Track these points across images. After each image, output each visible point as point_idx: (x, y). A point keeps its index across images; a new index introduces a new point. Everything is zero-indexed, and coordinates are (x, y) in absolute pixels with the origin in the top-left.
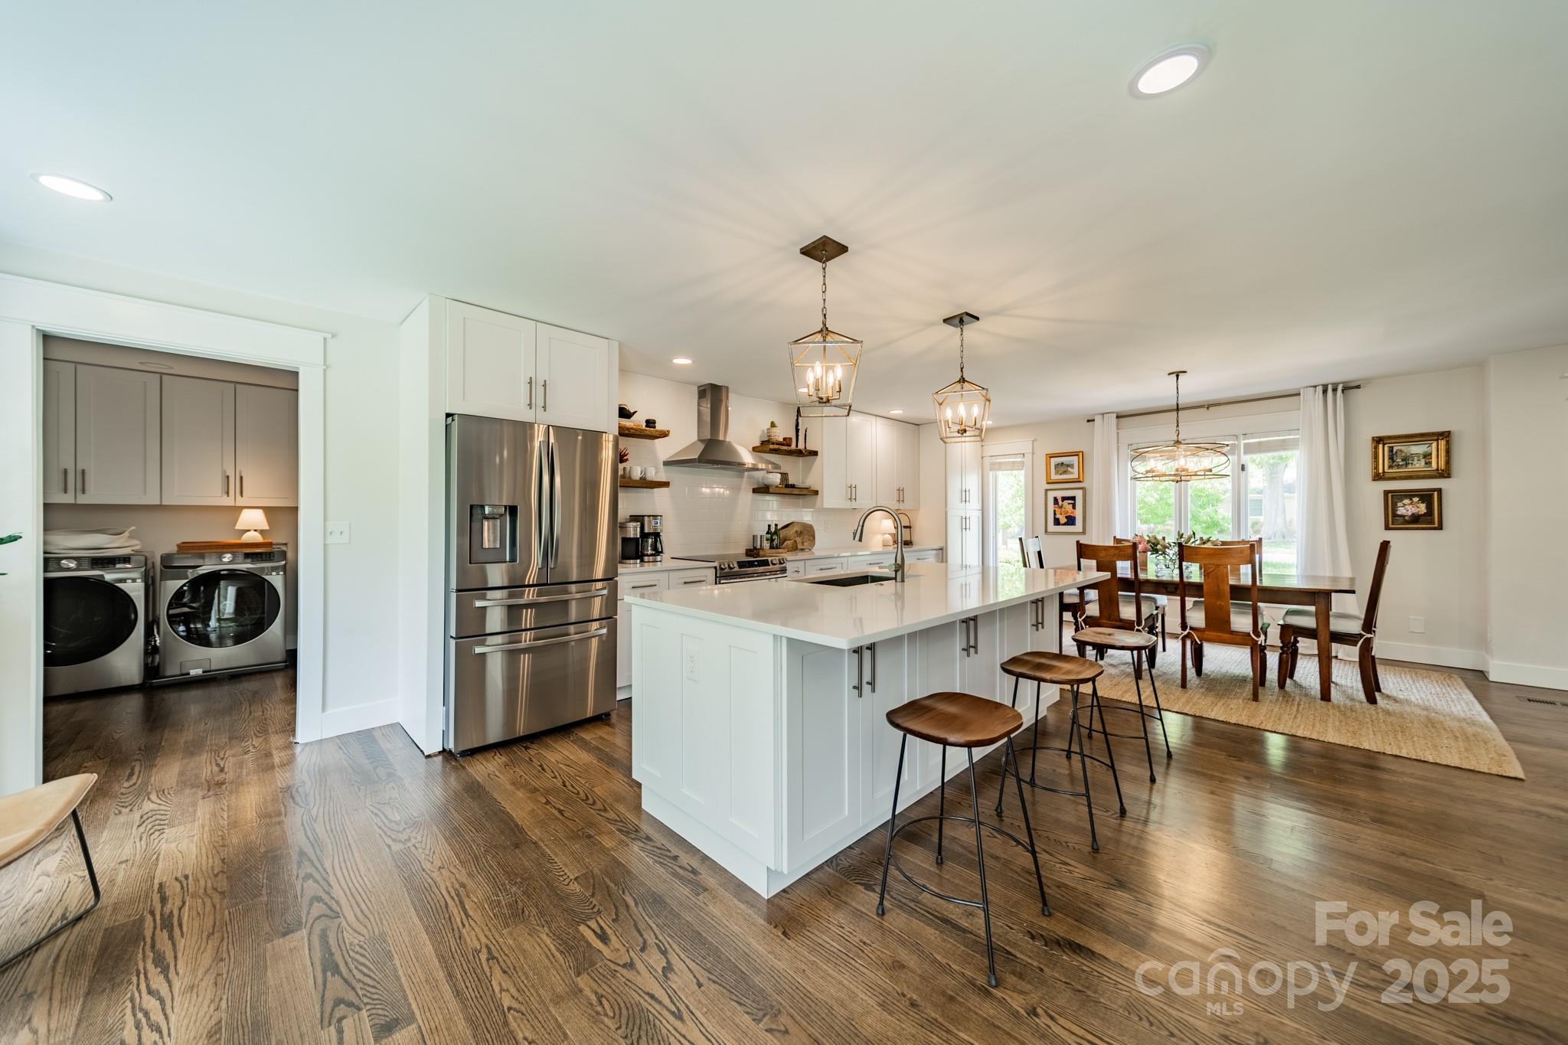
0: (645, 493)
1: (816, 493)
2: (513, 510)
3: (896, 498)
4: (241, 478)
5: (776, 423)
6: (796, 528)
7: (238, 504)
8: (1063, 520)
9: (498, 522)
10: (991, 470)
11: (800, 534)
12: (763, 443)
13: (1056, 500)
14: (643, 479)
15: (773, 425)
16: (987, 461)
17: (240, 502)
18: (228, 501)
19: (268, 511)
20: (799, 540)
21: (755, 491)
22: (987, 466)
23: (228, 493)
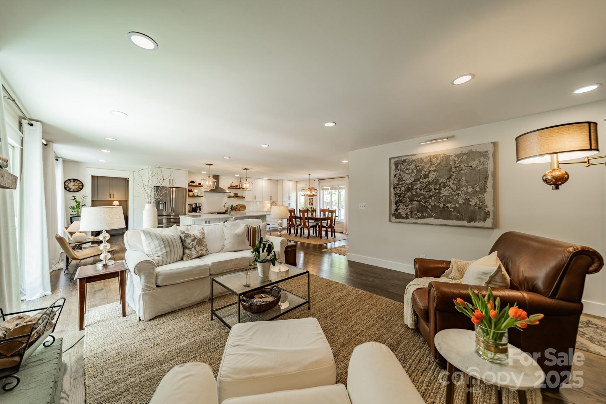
0: (199, 198)
1: (244, 198)
2: (166, 203)
3: (269, 198)
4: (113, 194)
5: (233, 182)
6: (240, 206)
7: (113, 200)
8: (311, 204)
9: (163, 204)
10: (298, 191)
11: (241, 207)
12: (230, 186)
13: (310, 199)
14: (198, 195)
15: (232, 182)
16: (298, 189)
17: (113, 199)
18: (110, 199)
19: (119, 201)
20: (241, 208)
21: (228, 197)
22: (297, 190)
23: (111, 198)
